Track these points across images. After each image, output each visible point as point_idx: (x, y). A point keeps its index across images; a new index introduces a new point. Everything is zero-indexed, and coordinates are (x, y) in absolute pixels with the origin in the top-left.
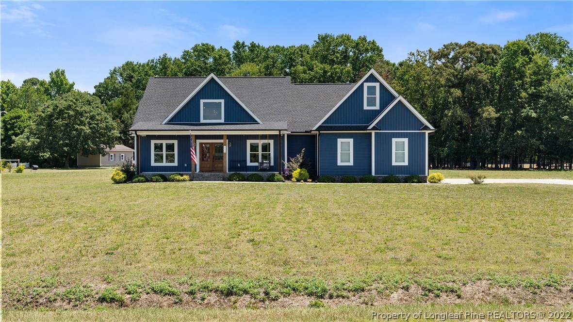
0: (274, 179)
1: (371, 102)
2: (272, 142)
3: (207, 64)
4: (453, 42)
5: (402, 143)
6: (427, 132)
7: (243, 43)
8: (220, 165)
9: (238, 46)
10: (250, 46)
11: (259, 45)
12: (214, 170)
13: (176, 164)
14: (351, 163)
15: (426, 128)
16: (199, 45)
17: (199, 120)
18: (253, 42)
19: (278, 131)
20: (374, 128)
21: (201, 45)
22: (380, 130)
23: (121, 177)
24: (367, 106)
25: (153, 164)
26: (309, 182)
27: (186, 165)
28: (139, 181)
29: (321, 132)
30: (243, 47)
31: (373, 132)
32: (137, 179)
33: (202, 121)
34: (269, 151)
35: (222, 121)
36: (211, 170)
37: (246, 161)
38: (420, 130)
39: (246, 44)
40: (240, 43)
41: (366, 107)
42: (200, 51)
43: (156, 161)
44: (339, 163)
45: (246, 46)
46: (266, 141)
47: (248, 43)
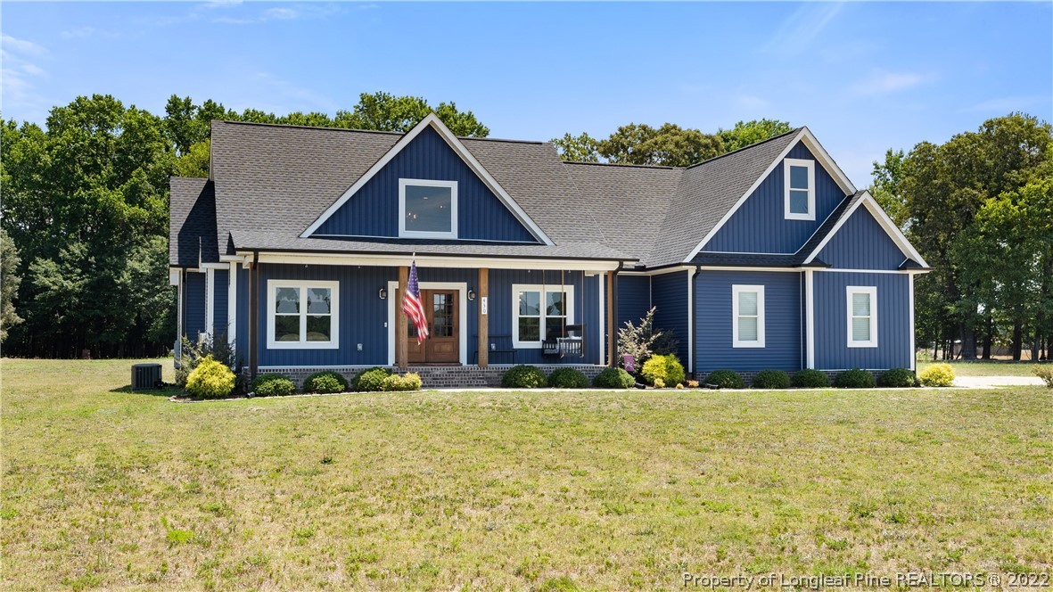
0: (620, 380)
1: (800, 203)
2: (569, 290)
3: (111, 138)
4: (636, 123)
5: (865, 298)
6: (911, 273)
7: (188, 101)
8: (447, 348)
9: (174, 106)
10: (203, 108)
11: (222, 107)
12: (432, 358)
13: (333, 343)
14: (760, 343)
15: (912, 264)
16: (86, 98)
17: (395, 230)
18: (210, 101)
19: (618, 263)
20: (816, 262)
21: (90, 98)
22: (829, 266)
23: (225, 380)
24: (791, 212)
25: (272, 343)
26: (692, 387)
27: (360, 347)
28: (279, 392)
29: (703, 268)
30: (189, 109)
31: (810, 272)
32: (269, 385)
33: (403, 233)
34: (565, 314)
35: (453, 234)
36: (423, 359)
37: (510, 336)
38: (899, 269)
39: (193, 103)
40: (180, 100)
41: (788, 215)
42: (92, 110)
43: (279, 336)
44: (737, 344)
45: (194, 108)
46: (556, 288)
47: (198, 102)
